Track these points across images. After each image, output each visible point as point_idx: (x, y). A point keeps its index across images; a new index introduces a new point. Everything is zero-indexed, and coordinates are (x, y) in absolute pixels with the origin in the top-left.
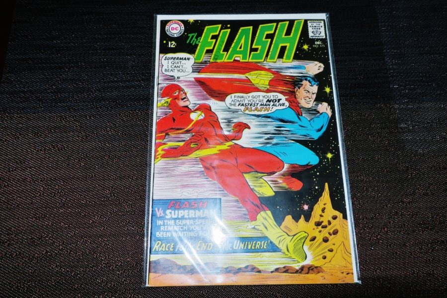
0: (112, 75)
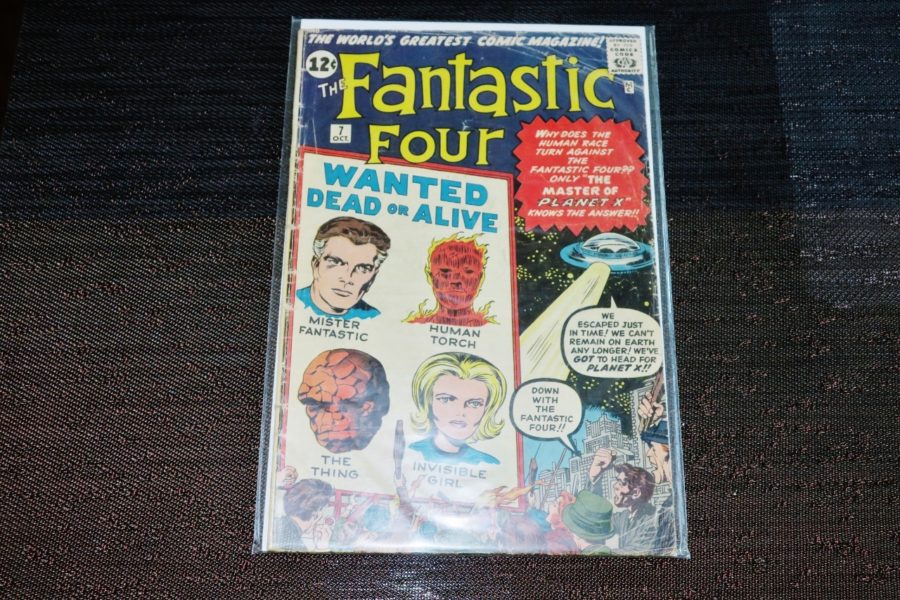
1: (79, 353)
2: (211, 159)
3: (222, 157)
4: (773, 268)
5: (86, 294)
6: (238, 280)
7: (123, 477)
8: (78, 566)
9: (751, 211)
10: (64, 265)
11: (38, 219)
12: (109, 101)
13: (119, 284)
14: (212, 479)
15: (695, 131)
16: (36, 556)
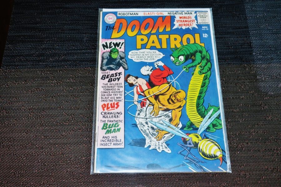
0: (73, 46)
1: (29, 110)
2: (71, 50)
3: (74, 50)
4: (248, 82)
5: (32, 92)
6: (80, 87)
7: (43, 148)
8: (28, 177)
9: (241, 64)
10: (25, 83)
11: (17, 69)
12: (40, 33)
13: (42, 88)
14: (71, 149)
15: (223, 40)
16: (15, 174)
